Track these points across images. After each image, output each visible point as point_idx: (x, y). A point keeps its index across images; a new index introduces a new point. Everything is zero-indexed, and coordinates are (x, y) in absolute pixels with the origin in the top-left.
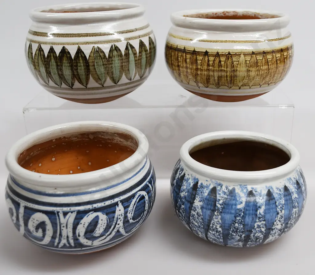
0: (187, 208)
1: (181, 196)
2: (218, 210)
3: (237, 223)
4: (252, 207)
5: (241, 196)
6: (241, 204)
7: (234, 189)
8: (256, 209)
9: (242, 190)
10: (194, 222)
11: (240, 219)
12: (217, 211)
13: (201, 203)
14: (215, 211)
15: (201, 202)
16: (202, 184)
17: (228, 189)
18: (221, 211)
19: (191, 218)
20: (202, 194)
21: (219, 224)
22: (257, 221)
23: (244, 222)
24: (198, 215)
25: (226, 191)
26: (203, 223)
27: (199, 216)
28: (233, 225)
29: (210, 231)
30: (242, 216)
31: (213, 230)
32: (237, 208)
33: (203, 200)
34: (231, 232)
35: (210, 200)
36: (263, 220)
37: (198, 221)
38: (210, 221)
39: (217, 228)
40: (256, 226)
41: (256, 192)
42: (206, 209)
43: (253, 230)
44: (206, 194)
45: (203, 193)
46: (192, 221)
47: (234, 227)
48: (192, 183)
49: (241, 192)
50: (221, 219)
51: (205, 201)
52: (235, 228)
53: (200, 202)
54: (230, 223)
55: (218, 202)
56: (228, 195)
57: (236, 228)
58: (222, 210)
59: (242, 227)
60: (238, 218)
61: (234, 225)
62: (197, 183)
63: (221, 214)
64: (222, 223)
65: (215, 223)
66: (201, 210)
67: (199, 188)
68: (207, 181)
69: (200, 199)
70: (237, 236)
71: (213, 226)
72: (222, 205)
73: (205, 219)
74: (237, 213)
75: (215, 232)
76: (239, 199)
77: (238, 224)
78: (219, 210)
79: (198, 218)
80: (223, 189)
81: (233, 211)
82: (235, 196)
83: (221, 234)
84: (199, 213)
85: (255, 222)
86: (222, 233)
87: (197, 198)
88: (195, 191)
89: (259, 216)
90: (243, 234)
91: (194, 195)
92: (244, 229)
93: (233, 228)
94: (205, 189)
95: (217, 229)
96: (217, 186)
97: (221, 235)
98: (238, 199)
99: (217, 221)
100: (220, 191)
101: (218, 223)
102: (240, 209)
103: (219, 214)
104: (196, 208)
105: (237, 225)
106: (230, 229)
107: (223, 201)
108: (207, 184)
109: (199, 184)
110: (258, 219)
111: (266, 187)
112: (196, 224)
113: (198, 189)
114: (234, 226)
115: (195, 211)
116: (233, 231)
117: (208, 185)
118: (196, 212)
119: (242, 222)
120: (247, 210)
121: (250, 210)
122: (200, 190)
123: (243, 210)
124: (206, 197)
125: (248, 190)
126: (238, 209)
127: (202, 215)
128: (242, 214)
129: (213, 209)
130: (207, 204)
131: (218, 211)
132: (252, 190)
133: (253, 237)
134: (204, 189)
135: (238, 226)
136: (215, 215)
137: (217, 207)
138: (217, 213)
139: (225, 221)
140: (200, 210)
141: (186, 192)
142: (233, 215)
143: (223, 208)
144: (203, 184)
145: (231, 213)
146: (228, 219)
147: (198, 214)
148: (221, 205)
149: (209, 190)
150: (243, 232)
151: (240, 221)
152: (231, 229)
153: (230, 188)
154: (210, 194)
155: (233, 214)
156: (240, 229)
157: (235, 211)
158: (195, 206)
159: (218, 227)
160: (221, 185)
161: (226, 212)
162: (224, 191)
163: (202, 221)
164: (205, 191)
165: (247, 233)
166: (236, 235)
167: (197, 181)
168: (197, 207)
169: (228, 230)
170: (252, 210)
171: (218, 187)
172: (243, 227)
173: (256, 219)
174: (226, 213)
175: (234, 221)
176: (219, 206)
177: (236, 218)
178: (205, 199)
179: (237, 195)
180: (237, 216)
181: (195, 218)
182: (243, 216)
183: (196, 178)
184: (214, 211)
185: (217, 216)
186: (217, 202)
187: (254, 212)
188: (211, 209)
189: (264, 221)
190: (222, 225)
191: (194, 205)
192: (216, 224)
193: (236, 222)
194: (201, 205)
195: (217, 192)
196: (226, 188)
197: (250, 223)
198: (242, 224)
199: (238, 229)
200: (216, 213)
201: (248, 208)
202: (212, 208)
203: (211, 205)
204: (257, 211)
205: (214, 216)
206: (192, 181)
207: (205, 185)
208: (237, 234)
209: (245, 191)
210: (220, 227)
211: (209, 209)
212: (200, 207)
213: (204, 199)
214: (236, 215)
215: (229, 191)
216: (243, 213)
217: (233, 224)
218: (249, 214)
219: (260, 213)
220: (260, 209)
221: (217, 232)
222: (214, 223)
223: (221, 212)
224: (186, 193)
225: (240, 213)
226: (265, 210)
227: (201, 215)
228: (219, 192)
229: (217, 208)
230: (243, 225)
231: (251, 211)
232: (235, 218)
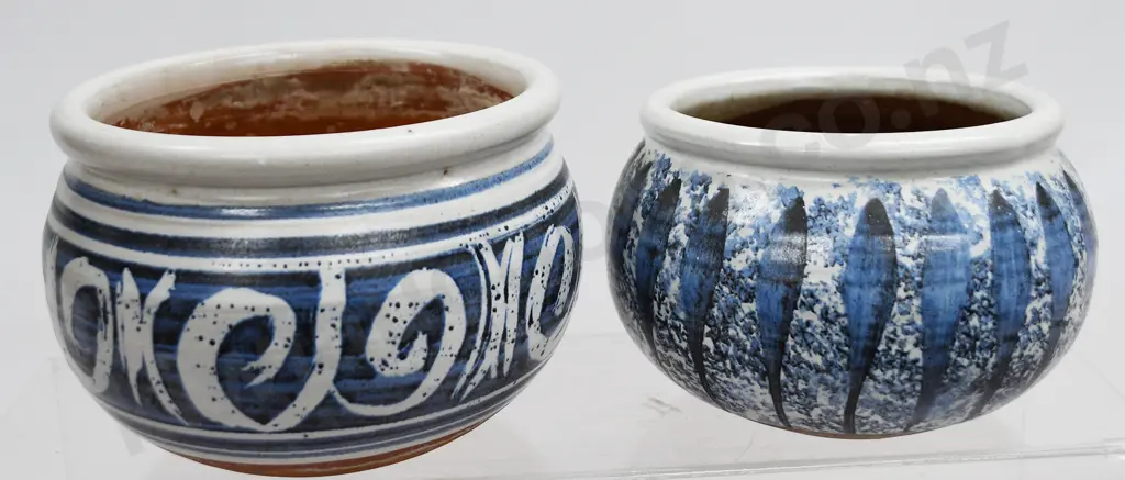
0: (774, 305)
1: (732, 271)
2: (906, 277)
3: (977, 313)
4: (1012, 248)
5: (973, 214)
6: (981, 243)
7: (942, 195)
8: (1025, 252)
9: (969, 195)
10: (805, 355)
11: (986, 295)
12: (903, 284)
13: (837, 270)
14: (899, 286)
15: (837, 265)
16: (819, 202)
17: (922, 199)
18: (918, 279)
19: (790, 342)
20: (834, 233)
21: (912, 333)
22: (1033, 294)
23: (998, 303)
24: (827, 320)
25: (919, 205)
26: (846, 349)
27: (832, 323)
28: (962, 323)
29: (878, 373)
30: (989, 283)
31: (890, 364)
32: (969, 259)
33: (843, 255)
34: (953, 355)
35: (869, 249)
36: (1047, 288)
37: (827, 345)
38: (877, 329)
39: (906, 350)
40: (1029, 316)
41: (1009, 194)
42: (861, 287)
43: (1020, 334)
44: (850, 232)
45: (837, 230)
46: (793, 353)
47: (964, 333)
48: (777, 207)
49: (967, 200)
50: (922, 312)
51: (852, 257)
52: (968, 335)
53: (830, 267)
54: (953, 318)
55: (903, 248)
56: (930, 217)
57: (973, 333)
58: (922, 275)
59: (990, 325)
60: (978, 295)
61: (967, 323)
62: (800, 202)
63: (920, 290)
64: (926, 325)
65: (899, 332)
66: (839, 294)
67: (814, 219)
68: (836, 186)
69: (827, 256)
70: (974, 366)
71: (890, 349)
72: (919, 256)
73: (859, 325)
74: (974, 277)
75: (896, 371)
76: (971, 225)
77: (980, 316)
78: (913, 278)
79: (825, 332)
80: (909, 204)
81: (960, 273)
82: (954, 218)
83: (918, 373)
84: (832, 310)
85: (1029, 299)
86: (923, 368)
87: (813, 257)
88: (799, 231)
89: (1036, 277)
90: (991, 356)
91: (801, 249)
92: (995, 336)
93: (963, 336)
94: (841, 215)
95: (906, 354)
96: (881, 197)
97: (918, 377)
98: (966, 226)
99: (905, 322)
100: (899, 211)
101: (910, 328)
102: (980, 258)
103: (911, 293)
104: (816, 294)
105: (974, 321)
106: (953, 344)
107: (921, 243)
108: (841, 197)
109: (809, 204)
110: (1034, 287)
111: (1028, 174)
112: (817, 359)
113: (810, 223)
114: (965, 329)
115: (811, 308)
116: (963, 352)
117: (846, 199)
118: (818, 308)
119: (990, 306)
120: (1000, 260)
121: (1010, 259)
122: (818, 223)
123: (990, 262)
124: (853, 242)
125: (985, 191)
126: (975, 262)
127: (845, 315)
128: (990, 275)
129: (890, 278)
130: (863, 268)
131: (909, 280)
132: (995, 188)
133: (1016, 360)
134: (835, 215)
135: (978, 324)
136: (900, 300)
137: (902, 267)
138: (906, 291)
139: (935, 316)
140: (837, 298)
141: (757, 249)
142: (962, 287)
143: (924, 268)
144: (826, 200)
145: (955, 281)
146: (948, 303)
147: (824, 315)
148: (914, 258)
149: (857, 215)
150: (990, 347)
151: (985, 303)
152: (957, 343)
153: (931, 193)
154: (866, 227)
155: (961, 280)
156: (983, 336)
157: (968, 269)
158: (811, 288)
159: (909, 347)
160: (895, 190)
161: (937, 279)
162: (913, 209)
163: (842, 339)
164: (841, 223)
165: (1003, 349)
166: (970, 364)
167: (796, 196)
168: (821, 287)
169: (945, 349)
170: (1016, 256)
171: (888, 198)
172: (994, 324)
173: (1029, 291)
174: (936, 283)
175: (965, 308)
176: (909, 263)
177: (971, 295)
178: (851, 249)
179: (957, 211)
180: (976, 286)
181: (812, 335)
182: (993, 282)
183: (788, 187)
184: (892, 287)
185: (907, 301)
186: (898, 251)
187: (1021, 261)
188: (879, 281)
189: (1049, 292)
190: (923, 333)
191: (804, 287)
192: (902, 337)
193: (972, 312)
194: (837, 275)
195: (889, 216)
196: (915, 197)
197: (1013, 308)
198: (990, 317)
199: (977, 339)
200: (901, 293)
201: (1003, 253)
202: (884, 277)
203: (879, 268)
204: (1028, 258)
205: (896, 305)
206: (774, 203)
207: (835, 200)
208: (974, 358)
209: (977, 194)
210: (916, 345)
211: (871, 284)
212: (832, 286)
213: (847, 251)
214: (971, 282)
215: (930, 202)
216: (992, 271)
217: (964, 318)
218: (1010, 275)
219: (1037, 265)
220: (1035, 251)
221: (903, 367)
222: (894, 332)
223: (920, 285)
224: (761, 252)
225: (983, 272)
226: (1048, 253)
227: (838, 315)
228: (897, 214)
229: (901, 272)
230: (996, 317)
231: (1013, 262)
232: (968, 297)
